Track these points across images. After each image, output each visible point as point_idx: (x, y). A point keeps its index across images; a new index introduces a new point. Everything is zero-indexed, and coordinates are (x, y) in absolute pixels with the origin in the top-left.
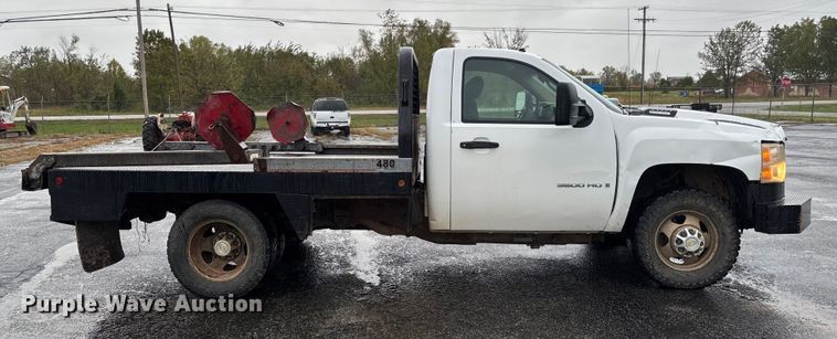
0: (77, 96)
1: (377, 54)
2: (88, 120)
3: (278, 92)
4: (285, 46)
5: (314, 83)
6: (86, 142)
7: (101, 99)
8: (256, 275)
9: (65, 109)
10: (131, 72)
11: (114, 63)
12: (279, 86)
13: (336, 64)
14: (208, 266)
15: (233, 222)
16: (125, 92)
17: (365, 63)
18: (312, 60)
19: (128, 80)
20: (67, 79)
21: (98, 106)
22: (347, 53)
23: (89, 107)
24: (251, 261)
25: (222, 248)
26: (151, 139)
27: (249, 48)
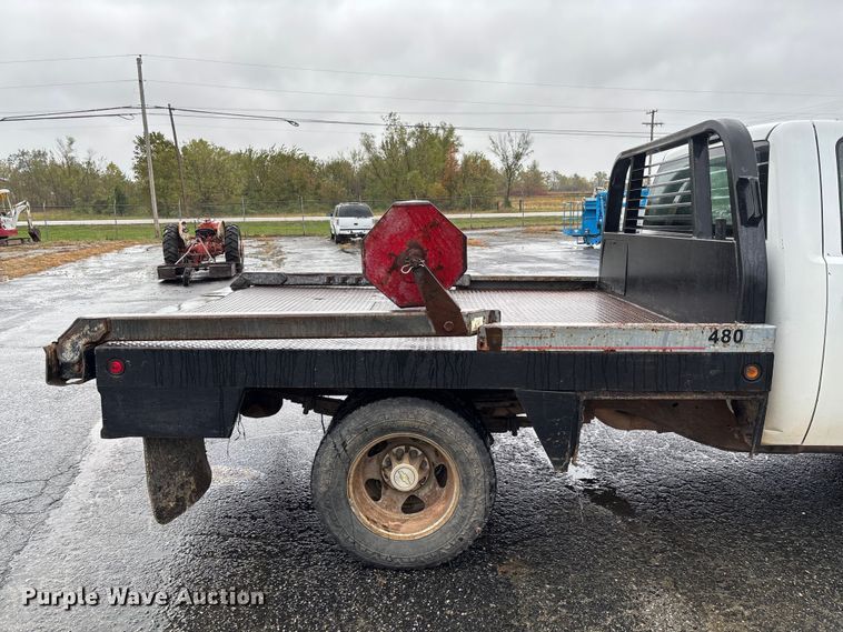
0: (77, 200)
1: (377, 158)
2: (92, 225)
3: (282, 197)
4: (287, 150)
5: (318, 187)
6: (95, 251)
7: (103, 202)
8: (472, 528)
9: (66, 212)
10: (131, 175)
11: (112, 166)
12: (283, 190)
13: (338, 168)
14: (377, 506)
15: (433, 437)
16: (126, 195)
17: (367, 167)
18: (313, 164)
19: (128, 183)
20: (65, 183)
21: (100, 209)
22: (347, 157)
23: (91, 210)
24: (462, 504)
25: (405, 476)
26: (172, 249)
27: (251, 151)
